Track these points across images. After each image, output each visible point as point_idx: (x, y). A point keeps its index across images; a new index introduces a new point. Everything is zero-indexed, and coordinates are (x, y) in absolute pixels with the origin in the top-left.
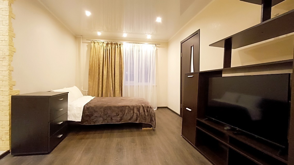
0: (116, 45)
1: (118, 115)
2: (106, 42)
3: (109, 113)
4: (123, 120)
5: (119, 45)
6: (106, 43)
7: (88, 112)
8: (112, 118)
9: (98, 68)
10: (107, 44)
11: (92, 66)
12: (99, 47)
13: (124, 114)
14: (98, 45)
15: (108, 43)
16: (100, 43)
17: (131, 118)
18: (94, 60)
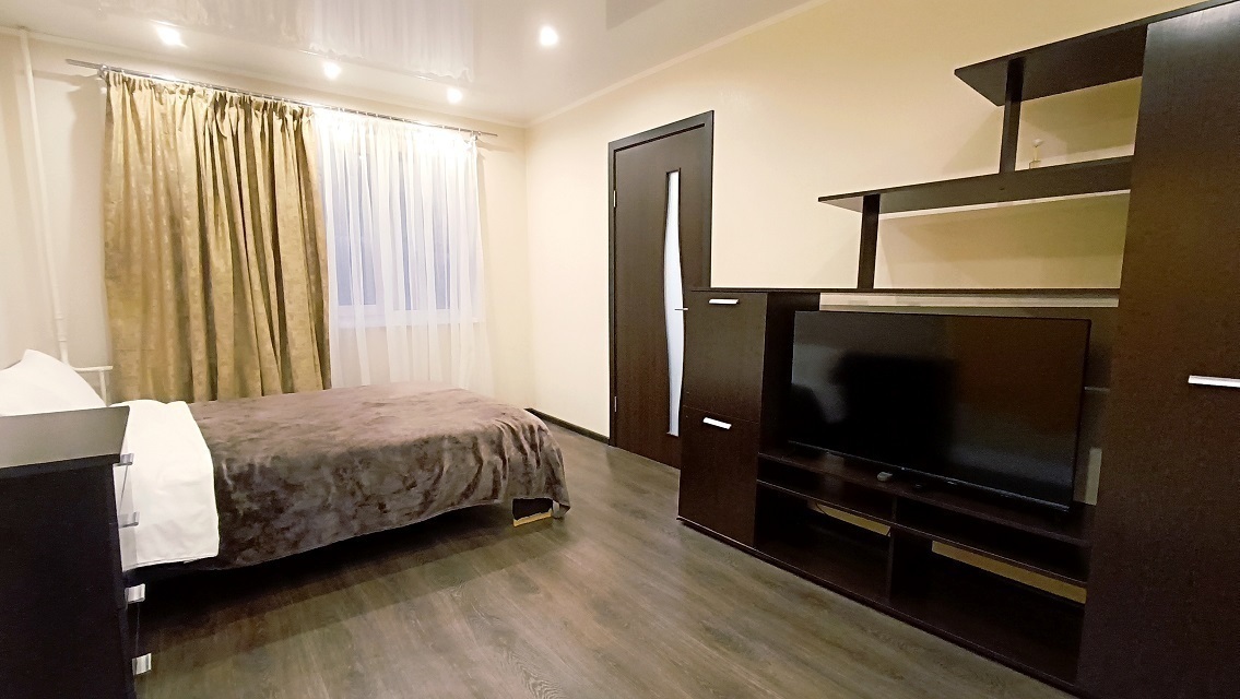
0: (275, 117)
1: (414, 485)
2: (211, 94)
3: (365, 482)
4: (435, 504)
5: (289, 117)
6: (210, 99)
7: (250, 498)
8: (382, 506)
9: (166, 239)
10: (219, 104)
11: (128, 228)
12: (164, 116)
13: (439, 476)
14: (156, 103)
15: (223, 98)
16: (172, 93)
17: (472, 488)
18: (134, 193)
